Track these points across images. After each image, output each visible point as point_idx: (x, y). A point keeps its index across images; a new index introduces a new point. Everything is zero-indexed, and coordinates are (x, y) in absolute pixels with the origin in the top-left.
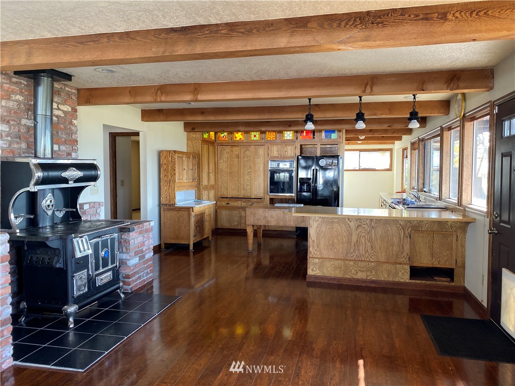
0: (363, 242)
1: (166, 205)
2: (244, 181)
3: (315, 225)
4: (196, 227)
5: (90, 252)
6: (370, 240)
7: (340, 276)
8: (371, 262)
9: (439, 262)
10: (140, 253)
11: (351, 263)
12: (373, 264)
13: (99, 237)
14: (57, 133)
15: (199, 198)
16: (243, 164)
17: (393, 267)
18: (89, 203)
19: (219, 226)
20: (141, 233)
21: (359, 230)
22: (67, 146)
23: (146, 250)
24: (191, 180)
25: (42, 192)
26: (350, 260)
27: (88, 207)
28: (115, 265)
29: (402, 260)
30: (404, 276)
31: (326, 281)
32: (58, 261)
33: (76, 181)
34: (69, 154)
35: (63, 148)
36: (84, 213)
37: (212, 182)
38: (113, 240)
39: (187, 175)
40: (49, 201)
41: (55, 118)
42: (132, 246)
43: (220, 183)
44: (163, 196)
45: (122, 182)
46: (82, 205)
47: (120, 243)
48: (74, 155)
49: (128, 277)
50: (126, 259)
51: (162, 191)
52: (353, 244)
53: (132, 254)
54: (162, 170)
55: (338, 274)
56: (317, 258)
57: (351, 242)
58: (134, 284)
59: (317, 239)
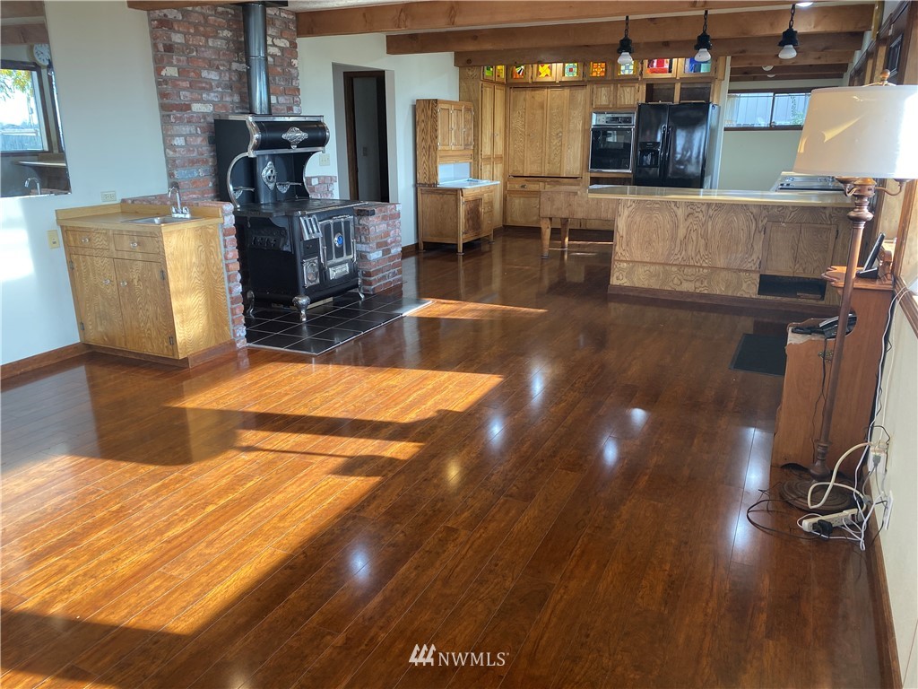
0: (694, 239)
1: (424, 185)
2: (550, 147)
3: (626, 213)
4: (467, 220)
5: (320, 235)
6: (705, 236)
7: (657, 287)
8: (703, 268)
9: (804, 270)
10: (384, 246)
11: (674, 269)
12: (705, 271)
13: (331, 218)
14: (274, 79)
15: (476, 175)
16: (550, 120)
17: (734, 275)
18: (318, 177)
19: (509, 223)
20: (384, 218)
21: (690, 220)
22: (287, 97)
23: (392, 243)
24: (463, 147)
25: (261, 158)
26: (673, 265)
27: (317, 182)
28: (352, 256)
29: (749, 265)
30: (749, 289)
31: (636, 294)
32: (285, 243)
33: (300, 145)
34: (290, 109)
35: (282, 100)
36: (313, 190)
37: (500, 150)
38: (347, 223)
39: (455, 137)
40: (269, 172)
41: (270, 59)
42: (372, 235)
43: (512, 153)
44: (420, 171)
45: (365, 149)
46: (309, 179)
47: (357, 230)
48: (296, 110)
49: (368, 274)
50: (365, 252)
51: (418, 162)
52: (678, 242)
53: (373, 245)
54: (418, 130)
55: (654, 284)
56: (626, 261)
57: (676, 239)
58: (378, 284)
59: (627, 234)
